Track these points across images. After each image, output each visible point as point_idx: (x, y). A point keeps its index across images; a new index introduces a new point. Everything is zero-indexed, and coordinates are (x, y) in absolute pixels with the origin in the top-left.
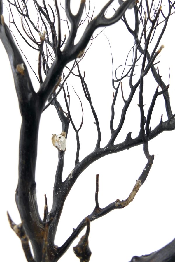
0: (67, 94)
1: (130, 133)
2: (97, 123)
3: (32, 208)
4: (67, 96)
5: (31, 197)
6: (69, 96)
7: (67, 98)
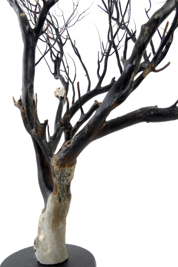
0: (66, 66)
1: (114, 78)
2: (87, 75)
3: (31, 103)
4: (67, 67)
5: (30, 94)
6: (68, 67)
7: (67, 69)
